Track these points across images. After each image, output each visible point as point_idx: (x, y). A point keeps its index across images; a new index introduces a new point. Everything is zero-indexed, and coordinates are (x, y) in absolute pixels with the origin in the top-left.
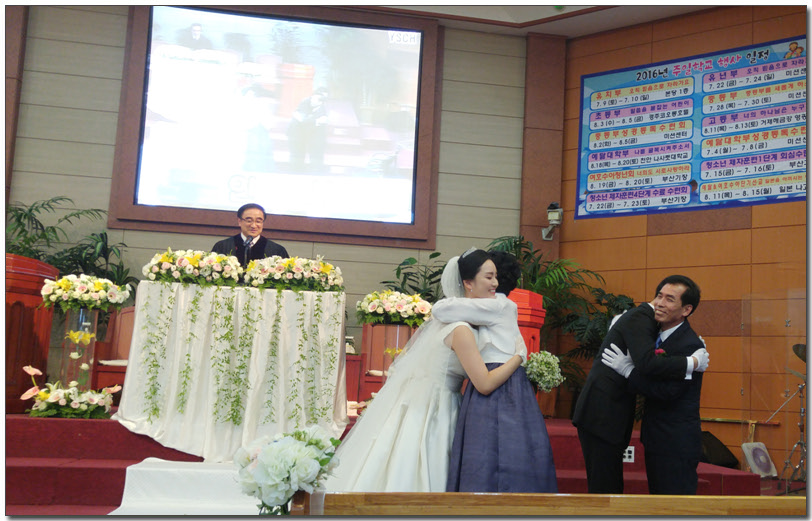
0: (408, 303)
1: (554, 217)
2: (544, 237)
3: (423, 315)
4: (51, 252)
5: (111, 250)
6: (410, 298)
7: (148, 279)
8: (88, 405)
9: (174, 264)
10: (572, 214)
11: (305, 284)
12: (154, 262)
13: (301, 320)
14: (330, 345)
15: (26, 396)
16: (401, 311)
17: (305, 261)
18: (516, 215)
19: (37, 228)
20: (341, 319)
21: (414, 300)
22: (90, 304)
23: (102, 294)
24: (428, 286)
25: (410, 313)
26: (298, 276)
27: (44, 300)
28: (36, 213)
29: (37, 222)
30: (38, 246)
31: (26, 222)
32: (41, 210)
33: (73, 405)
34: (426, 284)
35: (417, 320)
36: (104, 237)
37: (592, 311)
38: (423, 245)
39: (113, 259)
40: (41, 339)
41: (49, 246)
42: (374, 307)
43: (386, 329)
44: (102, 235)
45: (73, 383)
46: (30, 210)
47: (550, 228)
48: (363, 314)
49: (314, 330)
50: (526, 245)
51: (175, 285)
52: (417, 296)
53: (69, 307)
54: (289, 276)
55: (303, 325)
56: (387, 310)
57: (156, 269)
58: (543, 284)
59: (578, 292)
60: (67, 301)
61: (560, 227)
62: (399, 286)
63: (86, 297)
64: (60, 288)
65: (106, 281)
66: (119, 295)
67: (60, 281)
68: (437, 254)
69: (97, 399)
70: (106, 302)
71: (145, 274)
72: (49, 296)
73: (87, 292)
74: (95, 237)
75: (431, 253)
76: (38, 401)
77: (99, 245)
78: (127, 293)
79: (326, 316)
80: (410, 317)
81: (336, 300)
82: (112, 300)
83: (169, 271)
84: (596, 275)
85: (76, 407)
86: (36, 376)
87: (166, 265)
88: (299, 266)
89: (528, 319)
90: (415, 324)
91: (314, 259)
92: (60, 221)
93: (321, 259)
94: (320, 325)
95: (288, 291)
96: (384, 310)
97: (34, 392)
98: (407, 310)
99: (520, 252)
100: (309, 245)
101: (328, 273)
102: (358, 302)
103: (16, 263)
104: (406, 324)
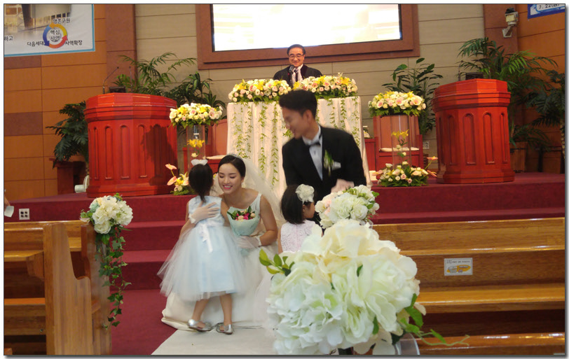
0: (405, 99)
1: (510, 19)
2: (504, 36)
3: (417, 106)
4: (167, 90)
5: (203, 84)
6: (406, 95)
7: (233, 101)
9: (247, 90)
10: (526, 14)
11: (332, 94)
12: (235, 90)
13: (333, 118)
14: (354, 133)
15: (170, 183)
16: (400, 105)
17: (330, 78)
18: (480, 22)
19: (156, 75)
20: (359, 116)
21: (409, 96)
22: (199, 121)
23: (206, 114)
24: (417, 84)
25: (407, 105)
26: (327, 89)
27: (172, 121)
28: (154, 65)
29: (156, 71)
30: (159, 87)
31: (149, 72)
32: (157, 63)
34: (415, 82)
35: (413, 111)
36: (197, 76)
37: (548, 88)
38: (412, 54)
39: (205, 90)
40: (172, 146)
41: (165, 86)
42: (380, 104)
43: (391, 120)
44: (196, 75)
46: (151, 64)
47: (509, 28)
48: (374, 110)
49: (342, 124)
50: (491, 44)
51: (250, 104)
52: (411, 93)
53: (187, 125)
54: (321, 89)
55: (334, 121)
56: (390, 105)
57: (237, 95)
58: (507, 72)
59: (535, 74)
60: (185, 121)
61: (517, 25)
62: (396, 86)
63: (196, 117)
64: (180, 113)
65: (206, 105)
66: (216, 114)
67: (179, 109)
68: (422, 60)
70: (208, 119)
71: (230, 98)
72: (174, 119)
74: (192, 77)
75: (417, 59)
76: (177, 186)
77: (196, 82)
78: (221, 112)
79: (349, 114)
80: (407, 109)
81: (354, 102)
82: (212, 118)
83: (245, 94)
84: (549, 60)
86: (173, 170)
87: (243, 91)
88: (327, 82)
89: (497, 101)
90: (411, 114)
91: (336, 75)
92: (169, 69)
93: (341, 75)
94: (346, 121)
95: (322, 100)
96: (388, 105)
97: (174, 179)
98: (404, 104)
99: (486, 50)
100: (330, 65)
101: (347, 84)
102: (370, 102)
103: (152, 101)
104: (405, 114)
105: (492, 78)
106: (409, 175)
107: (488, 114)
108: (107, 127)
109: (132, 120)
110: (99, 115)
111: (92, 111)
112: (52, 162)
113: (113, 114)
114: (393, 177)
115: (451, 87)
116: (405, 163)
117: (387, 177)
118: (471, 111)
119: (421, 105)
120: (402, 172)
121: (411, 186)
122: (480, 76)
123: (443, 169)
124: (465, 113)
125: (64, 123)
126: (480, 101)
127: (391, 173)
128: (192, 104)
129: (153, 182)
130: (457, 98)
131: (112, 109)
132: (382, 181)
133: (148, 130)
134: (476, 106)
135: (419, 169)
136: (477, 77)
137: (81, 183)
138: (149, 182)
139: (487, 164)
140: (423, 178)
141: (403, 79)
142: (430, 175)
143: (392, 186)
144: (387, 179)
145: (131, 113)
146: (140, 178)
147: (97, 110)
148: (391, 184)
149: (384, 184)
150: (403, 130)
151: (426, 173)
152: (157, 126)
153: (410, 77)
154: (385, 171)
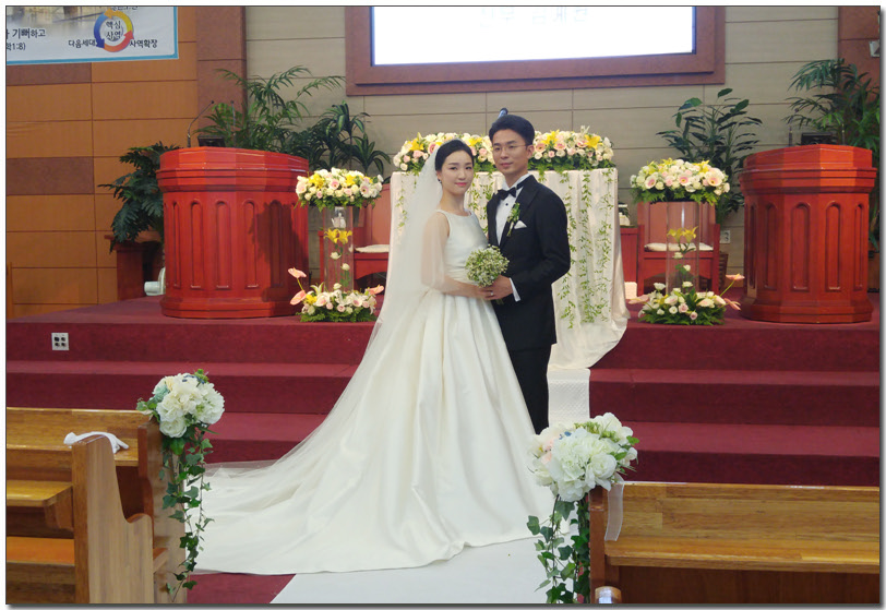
0: (695, 174)
3: (715, 188)
4: (295, 129)
5: (354, 122)
6: (694, 167)
7: (399, 169)
8: (353, 307)
9: (425, 151)
11: (570, 162)
12: (404, 151)
14: (602, 232)
15: (295, 301)
16: (685, 185)
17: (567, 134)
18: (832, 27)
19: (277, 104)
20: (613, 202)
21: (702, 170)
22: (345, 200)
23: (355, 189)
25: (698, 186)
26: (561, 154)
27: (300, 198)
28: (274, 88)
29: (277, 97)
30: (282, 125)
33: (339, 309)
35: (706, 195)
36: (345, 109)
39: (357, 132)
40: (300, 237)
42: (650, 183)
43: (668, 208)
44: (342, 106)
45: (337, 286)
48: (640, 191)
49: (583, 215)
52: (705, 164)
53: (324, 205)
54: (551, 154)
56: (668, 185)
57: (408, 159)
60: (322, 199)
63: (339, 194)
64: (313, 185)
65: (357, 173)
66: (371, 188)
67: (312, 177)
68: (728, 91)
69: (361, 300)
70: (359, 197)
71: (396, 164)
72: (304, 194)
73: (340, 188)
74: (335, 109)
75: (720, 89)
76: (306, 305)
77: (341, 119)
78: (380, 184)
79: (596, 198)
80: (697, 192)
81: (606, 178)
82: (366, 195)
83: (421, 159)
85: (342, 310)
86: (300, 278)
87: (417, 154)
88: (562, 142)
89: (852, 183)
90: (704, 200)
91: (578, 131)
92: (299, 94)
93: (586, 131)
94: (589, 209)
95: (551, 172)
96: (665, 184)
97: (302, 296)
98: (692, 183)
99: (839, 77)
100: (568, 94)
101: (595, 147)
102: (633, 176)
103: (268, 161)
104: (693, 200)
105: (847, 144)
106: (693, 305)
107: (834, 205)
108: (194, 203)
109: (235, 193)
110: (180, 182)
111: (168, 175)
112: (109, 242)
113: (205, 182)
114: (665, 308)
115: (775, 156)
116: (687, 284)
117: (655, 306)
118: (807, 199)
119: (722, 185)
120: (682, 300)
121: (694, 324)
122: (827, 140)
123: (752, 292)
124: (795, 204)
125: (128, 179)
126: (824, 183)
127: (662, 300)
128: (333, 169)
129: (268, 296)
130: (783, 175)
131: (202, 174)
132: (646, 312)
133: (261, 210)
134: (817, 191)
135: (711, 294)
136: (820, 142)
137: (154, 278)
138: (262, 295)
139: (828, 290)
140: (716, 311)
141: (695, 123)
142: (728, 306)
143: (662, 322)
144: (655, 311)
145: (234, 181)
146: (246, 288)
147: (178, 174)
148: (661, 320)
149: (649, 318)
150: (687, 226)
151: (722, 302)
152: (276, 203)
153: (705, 119)
154: (652, 295)
